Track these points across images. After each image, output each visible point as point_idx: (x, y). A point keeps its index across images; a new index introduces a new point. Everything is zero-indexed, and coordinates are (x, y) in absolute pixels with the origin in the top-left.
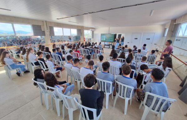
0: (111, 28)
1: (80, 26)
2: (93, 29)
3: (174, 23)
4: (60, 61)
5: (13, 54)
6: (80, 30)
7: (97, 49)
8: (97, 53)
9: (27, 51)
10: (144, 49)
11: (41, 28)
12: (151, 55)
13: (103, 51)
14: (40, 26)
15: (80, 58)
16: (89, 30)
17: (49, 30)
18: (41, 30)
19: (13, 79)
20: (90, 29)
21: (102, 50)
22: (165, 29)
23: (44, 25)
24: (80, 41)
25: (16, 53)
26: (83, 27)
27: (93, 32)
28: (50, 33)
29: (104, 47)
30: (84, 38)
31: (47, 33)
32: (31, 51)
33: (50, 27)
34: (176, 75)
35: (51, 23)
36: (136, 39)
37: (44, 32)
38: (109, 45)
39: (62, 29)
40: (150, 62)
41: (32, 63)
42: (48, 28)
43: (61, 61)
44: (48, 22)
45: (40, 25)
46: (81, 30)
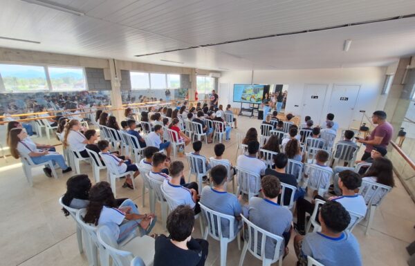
0: (257, 72)
1: (187, 68)
2: (217, 74)
3: (408, 67)
4: (135, 149)
5: (46, 126)
6: (188, 77)
7: (219, 122)
8: (221, 130)
9: (66, 127)
10: (330, 126)
11: (103, 73)
12: (344, 144)
13: (235, 124)
14: (102, 69)
15: (180, 141)
16: (208, 75)
17: (119, 78)
18: (104, 78)
19: (36, 184)
20: (211, 74)
21: (233, 123)
22: (387, 77)
23: (108, 68)
24: (186, 99)
25: (52, 126)
26: (195, 69)
27: (216, 80)
28: (121, 84)
29: (240, 114)
30: (196, 94)
31: (116, 84)
32: (75, 127)
33: (121, 70)
34: (409, 197)
35: (124, 62)
36: (314, 97)
37: (109, 81)
38: (251, 110)
39: (147, 74)
40: (342, 158)
41: (75, 153)
42: (119, 73)
43: (137, 147)
44: (118, 61)
45: (102, 67)
46: (190, 77)
